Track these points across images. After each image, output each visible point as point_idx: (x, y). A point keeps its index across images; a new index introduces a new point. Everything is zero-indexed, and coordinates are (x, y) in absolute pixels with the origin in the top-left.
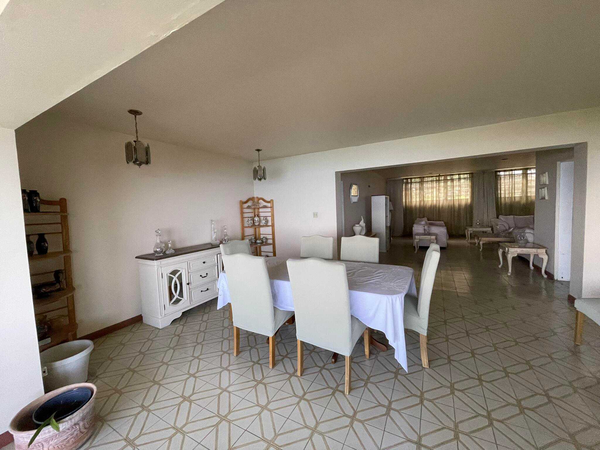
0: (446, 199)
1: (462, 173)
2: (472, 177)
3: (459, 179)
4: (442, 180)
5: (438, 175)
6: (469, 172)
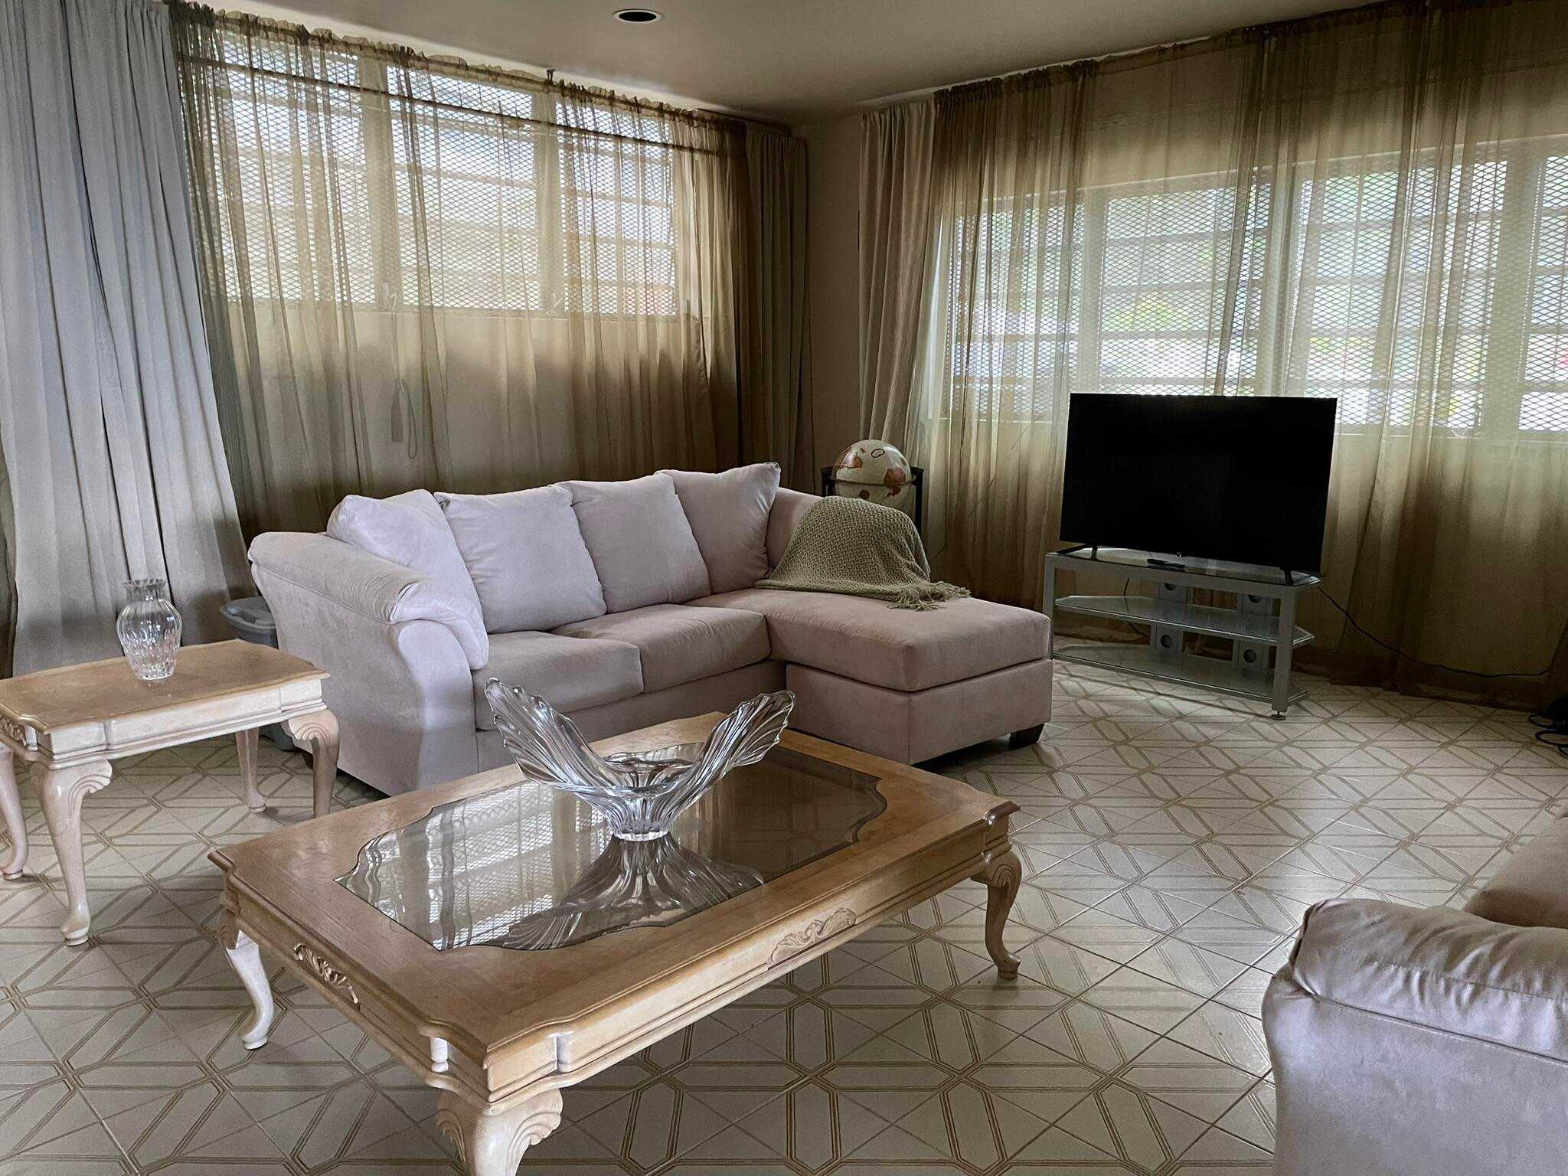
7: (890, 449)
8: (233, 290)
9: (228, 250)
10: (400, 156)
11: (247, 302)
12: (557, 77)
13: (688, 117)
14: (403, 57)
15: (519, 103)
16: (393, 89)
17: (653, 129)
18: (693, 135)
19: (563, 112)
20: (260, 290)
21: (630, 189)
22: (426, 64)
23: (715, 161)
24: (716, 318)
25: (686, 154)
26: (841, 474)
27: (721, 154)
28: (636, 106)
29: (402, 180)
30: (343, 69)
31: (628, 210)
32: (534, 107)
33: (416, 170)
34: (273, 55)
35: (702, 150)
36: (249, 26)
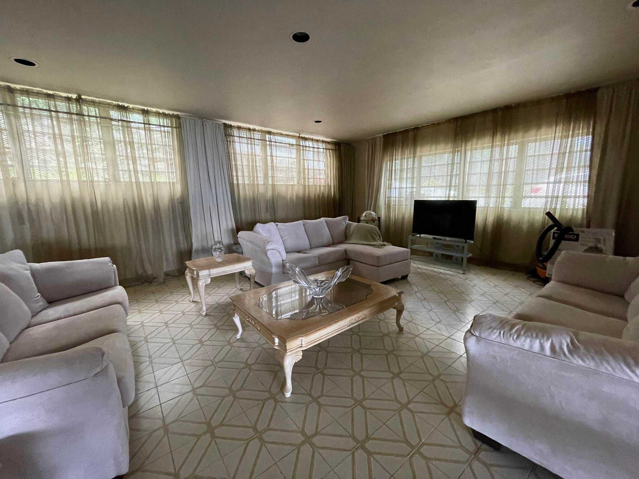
0: (116, 180)
1: (154, 110)
2: (179, 127)
3: (144, 124)
4: (89, 116)
5: (74, 96)
6: (171, 113)
7: (373, 213)
8: (235, 182)
9: (234, 174)
10: (269, 153)
11: (238, 184)
12: (301, 136)
13: (328, 143)
14: (269, 133)
15: (293, 141)
16: (267, 139)
17: (321, 145)
18: (329, 146)
19: (302, 143)
20: (240, 182)
21: (316, 158)
22: (274, 134)
23: (334, 152)
24: (334, 185)
25: (328, 151)
26: (362, 218)
27: (335, 150)
28: (317, 141)
29: (269, 158)
30: (257, 136)
31: (315, 163)
32: (296, 142)
33: (272, 156)
34: (244, 134)
35: (331, 149)
36: (239, 128)
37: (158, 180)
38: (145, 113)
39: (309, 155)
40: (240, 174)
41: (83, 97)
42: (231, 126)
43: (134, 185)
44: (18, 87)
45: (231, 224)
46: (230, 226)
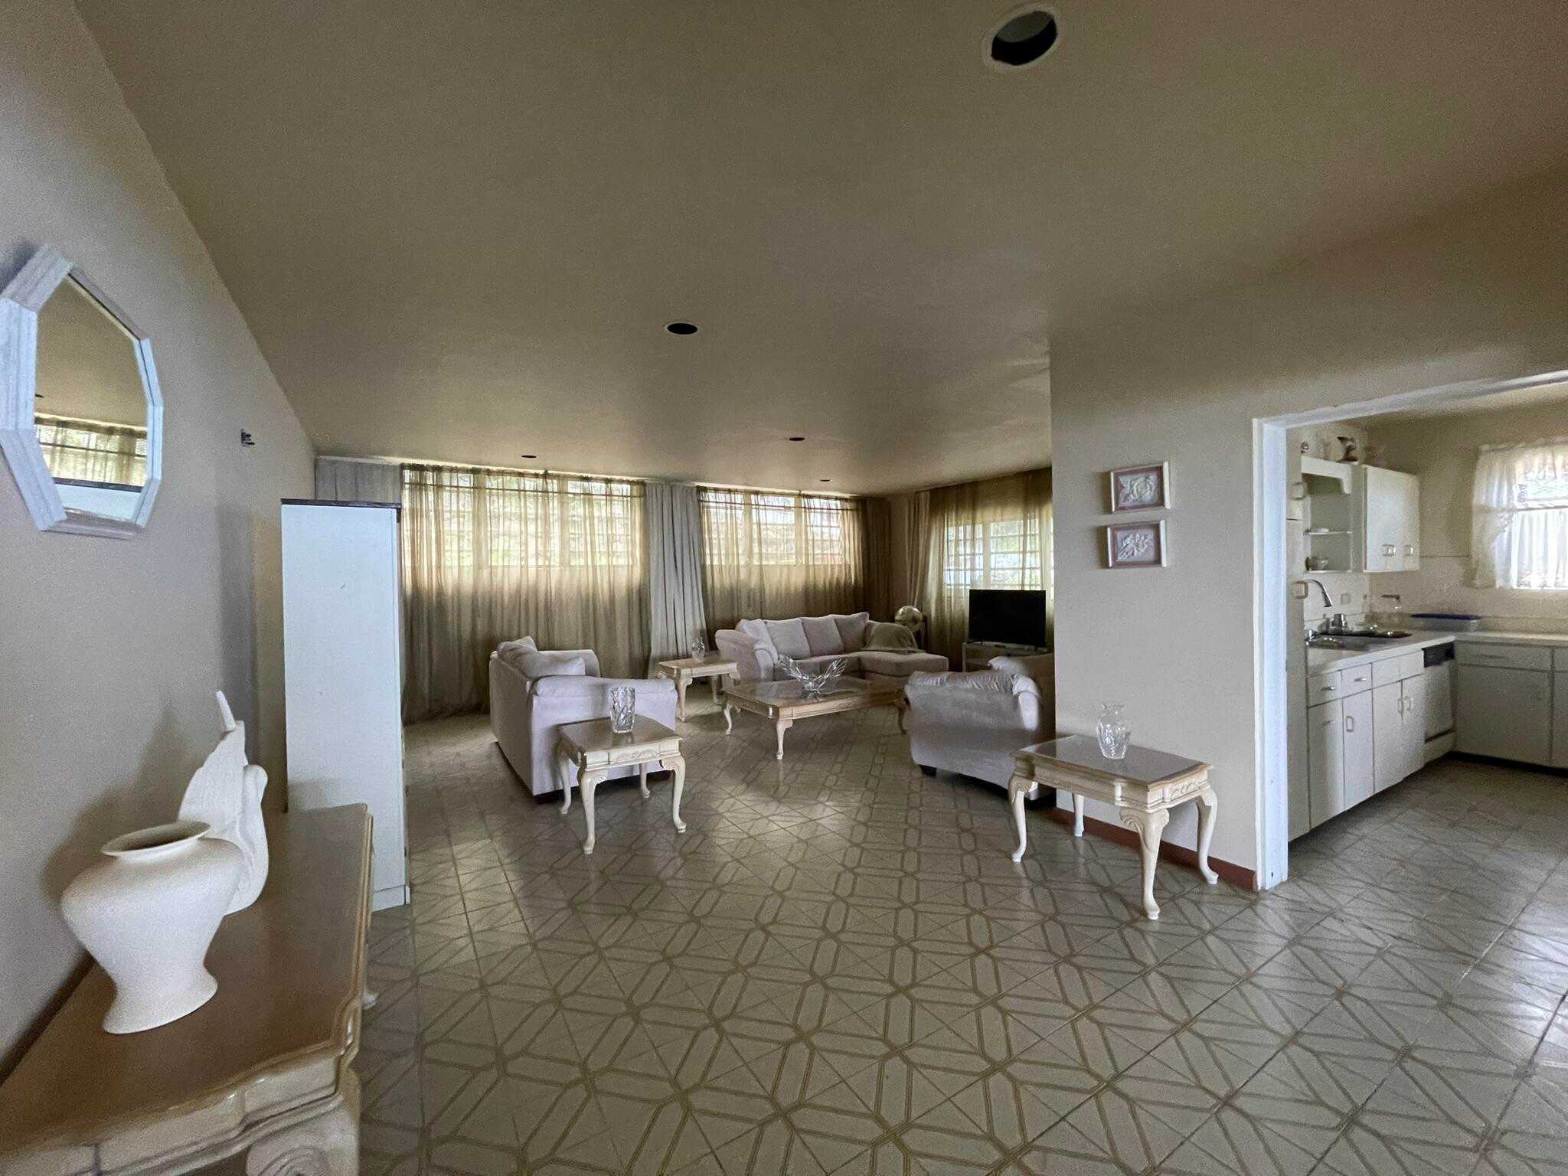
1: (617, 478)
2: (643, 495)
3: (606, 495)
4: (553, 492)
5: (541, 472)
6: (635, 479)
7: (916, 609)
8: (708, 563)
9: (707, 551)
10: (755, 520)
11: (712, 566)
12: (803, 492)
13: (846, 500)
14: (757, 493)
15: (791, 502)
16: (753, 503)
17: (833, 504)
18: (848, 505)
19: (804, 502)
20: (716, 563)
21: (825, 523)
22: (763, 493)
23: (855, 513)
24: (856, 566)
25: (845, 512)
26: (897, 618)
27: (857, 510)
28: (827, 498)
29: (755, 527)
30: (739, 498)
31: (826, 530)
32: (795, 502)
33: (759, 524)
34: (721, 497)
35: (851, 510)
36: (716, 490)
37: (615, 563)
38: (608, 481)
39: (815, 518)
40: (715, 551)
41: (550, 472)
42: (705, 489)
43: (590, 569)
44: (495, 469)
45: (700, 622)
46: (698, 627)
